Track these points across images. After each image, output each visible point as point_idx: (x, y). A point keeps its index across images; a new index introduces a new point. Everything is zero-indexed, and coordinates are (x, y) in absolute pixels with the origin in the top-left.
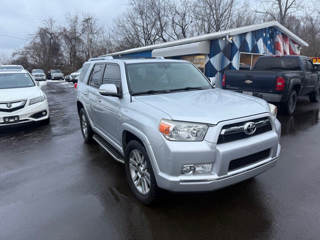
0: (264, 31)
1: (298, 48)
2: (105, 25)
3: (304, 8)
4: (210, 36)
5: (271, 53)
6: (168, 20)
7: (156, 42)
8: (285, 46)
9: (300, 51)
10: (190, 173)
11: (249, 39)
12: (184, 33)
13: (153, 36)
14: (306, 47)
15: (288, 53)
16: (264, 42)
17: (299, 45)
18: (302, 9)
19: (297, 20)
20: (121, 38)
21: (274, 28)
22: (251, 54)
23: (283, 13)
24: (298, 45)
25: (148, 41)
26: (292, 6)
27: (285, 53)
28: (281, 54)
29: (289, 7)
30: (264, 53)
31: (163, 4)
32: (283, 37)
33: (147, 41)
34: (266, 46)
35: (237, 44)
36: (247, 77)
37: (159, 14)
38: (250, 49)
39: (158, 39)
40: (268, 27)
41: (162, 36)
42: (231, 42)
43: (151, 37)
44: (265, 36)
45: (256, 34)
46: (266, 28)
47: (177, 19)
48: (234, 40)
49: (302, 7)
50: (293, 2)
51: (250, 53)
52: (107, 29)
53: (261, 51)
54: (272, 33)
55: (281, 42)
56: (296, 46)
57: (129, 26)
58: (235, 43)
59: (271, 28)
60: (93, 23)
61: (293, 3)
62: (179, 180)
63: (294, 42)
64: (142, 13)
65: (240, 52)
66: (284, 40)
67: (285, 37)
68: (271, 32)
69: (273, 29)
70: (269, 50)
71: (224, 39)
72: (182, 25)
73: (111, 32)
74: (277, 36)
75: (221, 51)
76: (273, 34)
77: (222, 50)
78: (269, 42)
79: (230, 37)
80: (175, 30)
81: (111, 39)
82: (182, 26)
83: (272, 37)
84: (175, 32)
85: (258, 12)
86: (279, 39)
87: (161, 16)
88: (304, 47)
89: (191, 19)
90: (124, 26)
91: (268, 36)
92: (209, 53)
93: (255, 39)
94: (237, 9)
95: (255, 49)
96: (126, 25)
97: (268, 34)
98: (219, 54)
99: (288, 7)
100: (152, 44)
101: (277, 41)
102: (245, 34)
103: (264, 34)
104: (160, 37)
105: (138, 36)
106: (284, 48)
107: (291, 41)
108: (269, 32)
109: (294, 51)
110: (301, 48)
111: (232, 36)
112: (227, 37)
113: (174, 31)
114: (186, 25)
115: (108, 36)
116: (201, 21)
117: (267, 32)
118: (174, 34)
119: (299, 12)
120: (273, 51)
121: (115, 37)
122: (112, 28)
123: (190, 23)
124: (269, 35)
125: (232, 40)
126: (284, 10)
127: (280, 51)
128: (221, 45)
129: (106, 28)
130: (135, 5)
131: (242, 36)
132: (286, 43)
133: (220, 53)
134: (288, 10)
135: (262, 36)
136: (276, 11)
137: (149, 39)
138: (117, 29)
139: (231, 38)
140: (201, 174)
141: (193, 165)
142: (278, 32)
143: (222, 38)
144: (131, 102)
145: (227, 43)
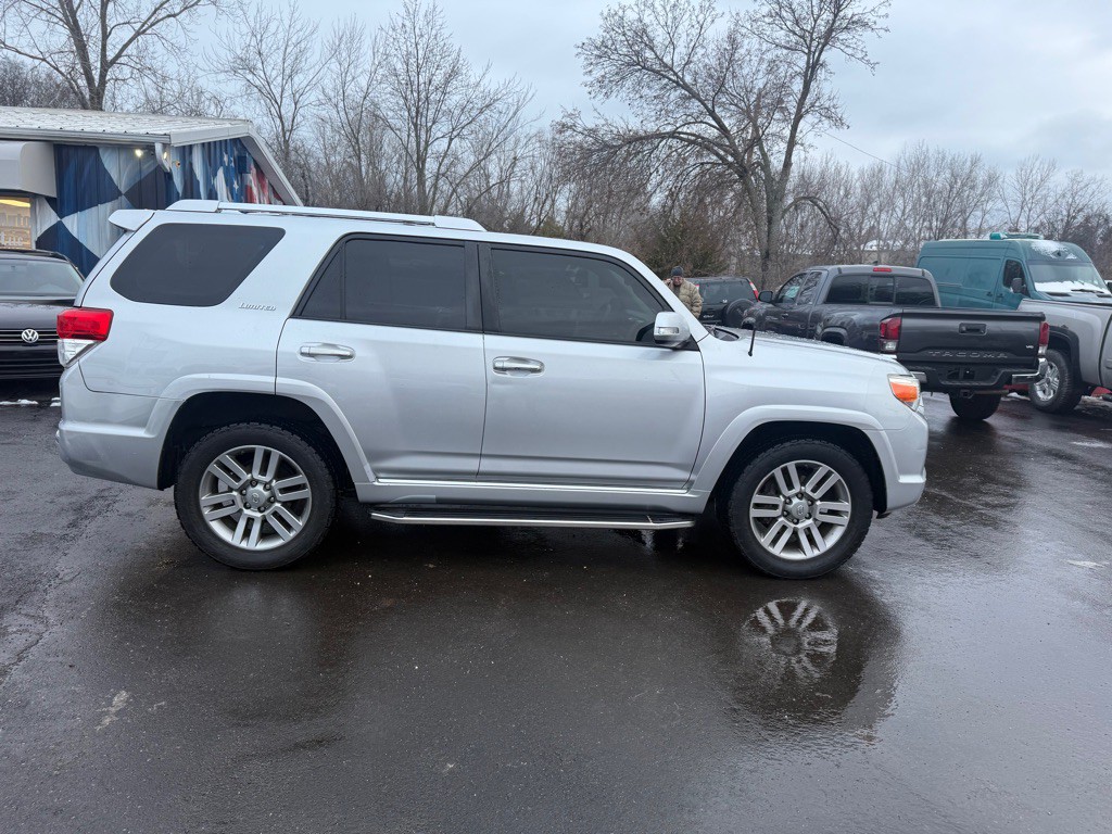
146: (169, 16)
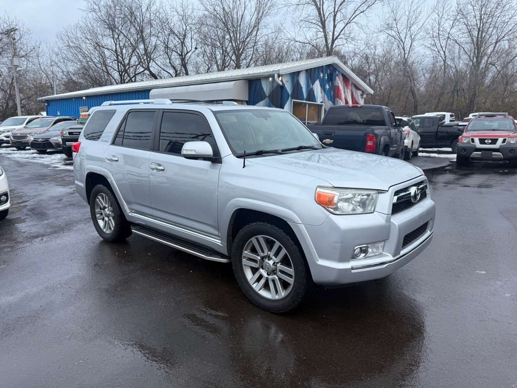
0: (320, 69)
1: (362, 95)
2: (43, 43)
3: (356, 40)
4: (249, 74)
5: (331, 102)
6: (159, 42)
7: (138, 77)
8: (346, 92)
9: (363, 100)
10: (360, 257)
11: (302, 80)
12: (184, 65)
13: (132, 67)
14: (371, 94)
15: (350, 104)
16: (321, 86)
17: (363, 92)
18: (353, 42)
19: (343, 56)
20: (72, 68)
21: (333, 66)
22: (306, 103)
23: (330, 45)
24: (361, 92)
25: (125, 74)
26: (339, 37)
27: (347, 102)
28: (342, 103)
29: (337, 38)
30: (322, 102)
31: (148, 15)
32: (344, 79)
33: (123, 74)
34: (325, 92)
35: (289, 88)
36: (326, 135)
37: (142, 32)
38: (305, 96)
39: (142, 72)
40: (326, 65)
41: (149, 69)
42: (281, 83)
43: (129, 68)
44: (323, 77)
45: (312, 74)
46: (323, 66)
47: (174, 42)
48: (284, 82)
49: (353, 39)
50: (342, 30)
51: (304, 101)
52: (46, 50)
53: (318, 99)
54: (330, 74)
55: (341, 87)
56: (359, 93)
57: (88, 47)
58: (286, 86)
59: (329, 66)
60: (17, 38)
61: (342, 33)
62: (351, 267)
63: (357, 87)
64: (112, 28)
65: (293, 100)
66: (345, 84)
67: (346, 79)
68: (329, 72)
69: (331, 68)
70: (328, 98)
71: (271, 79)
72: (182, 52)
73: (54, 55)
74: (337, 77)
75: (266, 97)
76: (332, 75)
77: (267, 95)
78: (327, 87)
79: (279, 76)
80: (170, 59)
81: (55, 69)
82: (180, 53)
83: (331, 79)
84: (170, 63)
85: (297, 41)
86: (339, 82)
87: (144, 36)
88: (368, 94)
89: (196, 43)
90: (79, 48)
91: (326, 77)
92: (247, 100)
93: (310, 81)
94: (265, 33)
95: (311, 96)
96: (83, 46)
97: (326, 75)
98: (263, 102)
99: (335, 37)
100: (130, 81)
101: (337, 85)
102: (298, 73)
103: (321, 75)
104: (145, 69)
105: (106, 65)
106: (346, 96)
107: (353, 85)
108: (326, 72)
109: (357, 99)
110: (365, 96)
111: (282, 75)
112: (276, 76)
113: (168, 61)
114: (187, 53)
115: (49, 62)
116: (210, 47)
117: (324, 71)
118: (170, 65)
119: (350, 45)
120: (333, 98)
121: (62, 66)
122: (56, 50)
123: (193, 49)
124: (328, 77)
125: (282, 81)
126: (330, 41)
127: (341, 99)
128: (266, 87)
129: (44, 48)
130: (100, 13)
131: (295, 75)
132: (348, 88)
133: (265, 100)
134: (336, 42)
135: (319, 77)
136: (321, 42)
137: (126, 71)
138: (65, 52)
139: (280, 79)
140: (373, 256)
141: (366, 245)
142: (337, 73)
143: (267, 77)
144: (244, 167)
145: (275, 85)
146: (361, 12)
